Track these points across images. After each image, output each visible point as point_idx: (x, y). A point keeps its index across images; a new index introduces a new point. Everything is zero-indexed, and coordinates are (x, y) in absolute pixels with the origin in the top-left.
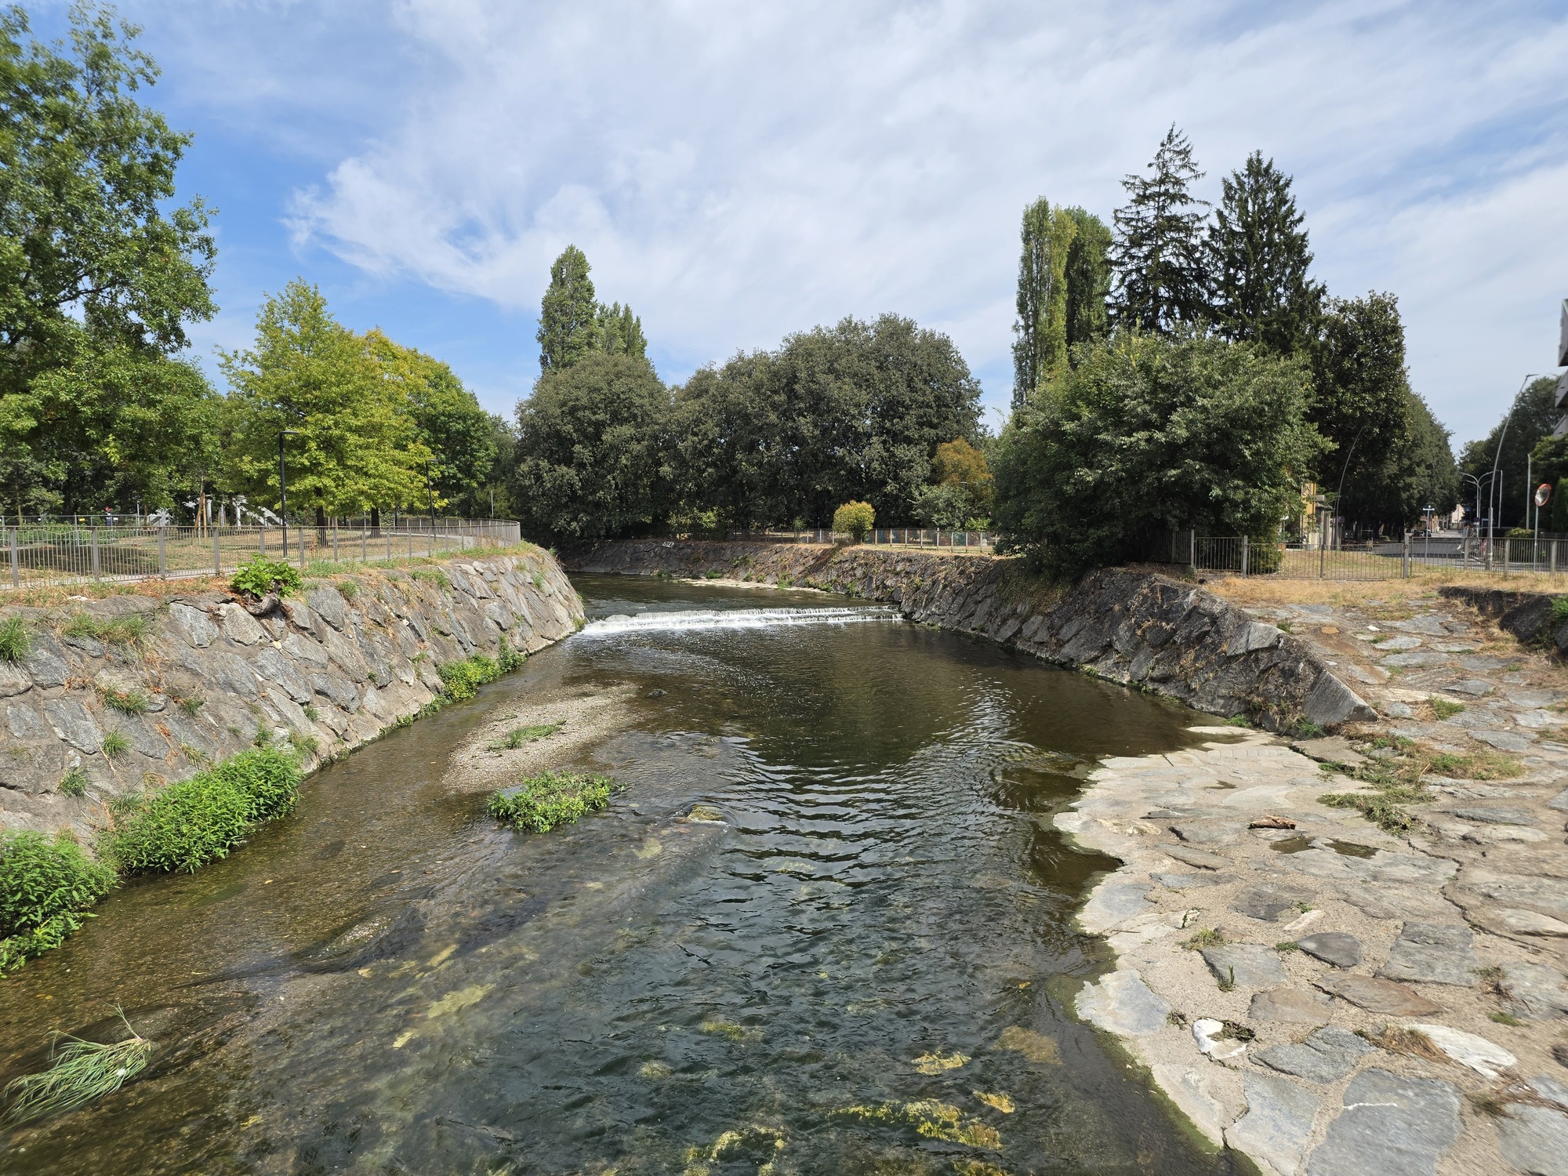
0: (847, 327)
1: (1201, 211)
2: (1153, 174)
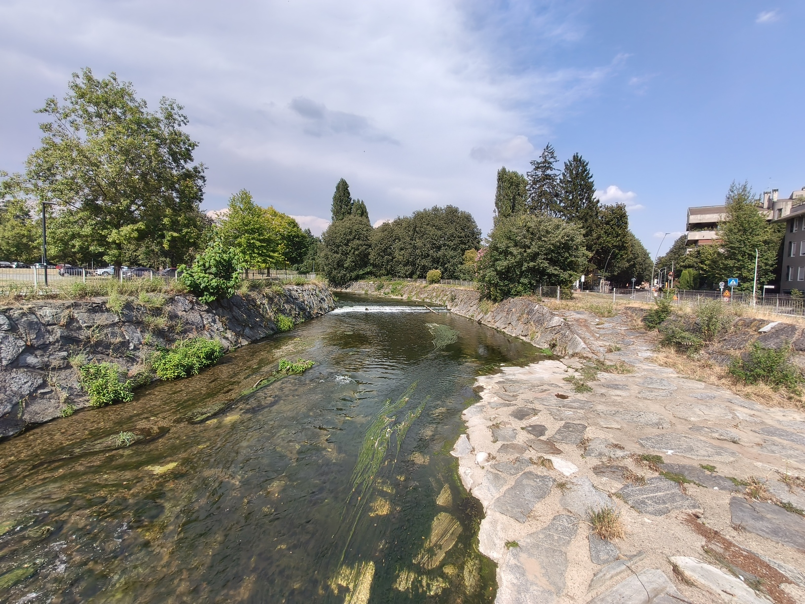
0: (436, 209)
1: (557, 173)
2: (542, 160)
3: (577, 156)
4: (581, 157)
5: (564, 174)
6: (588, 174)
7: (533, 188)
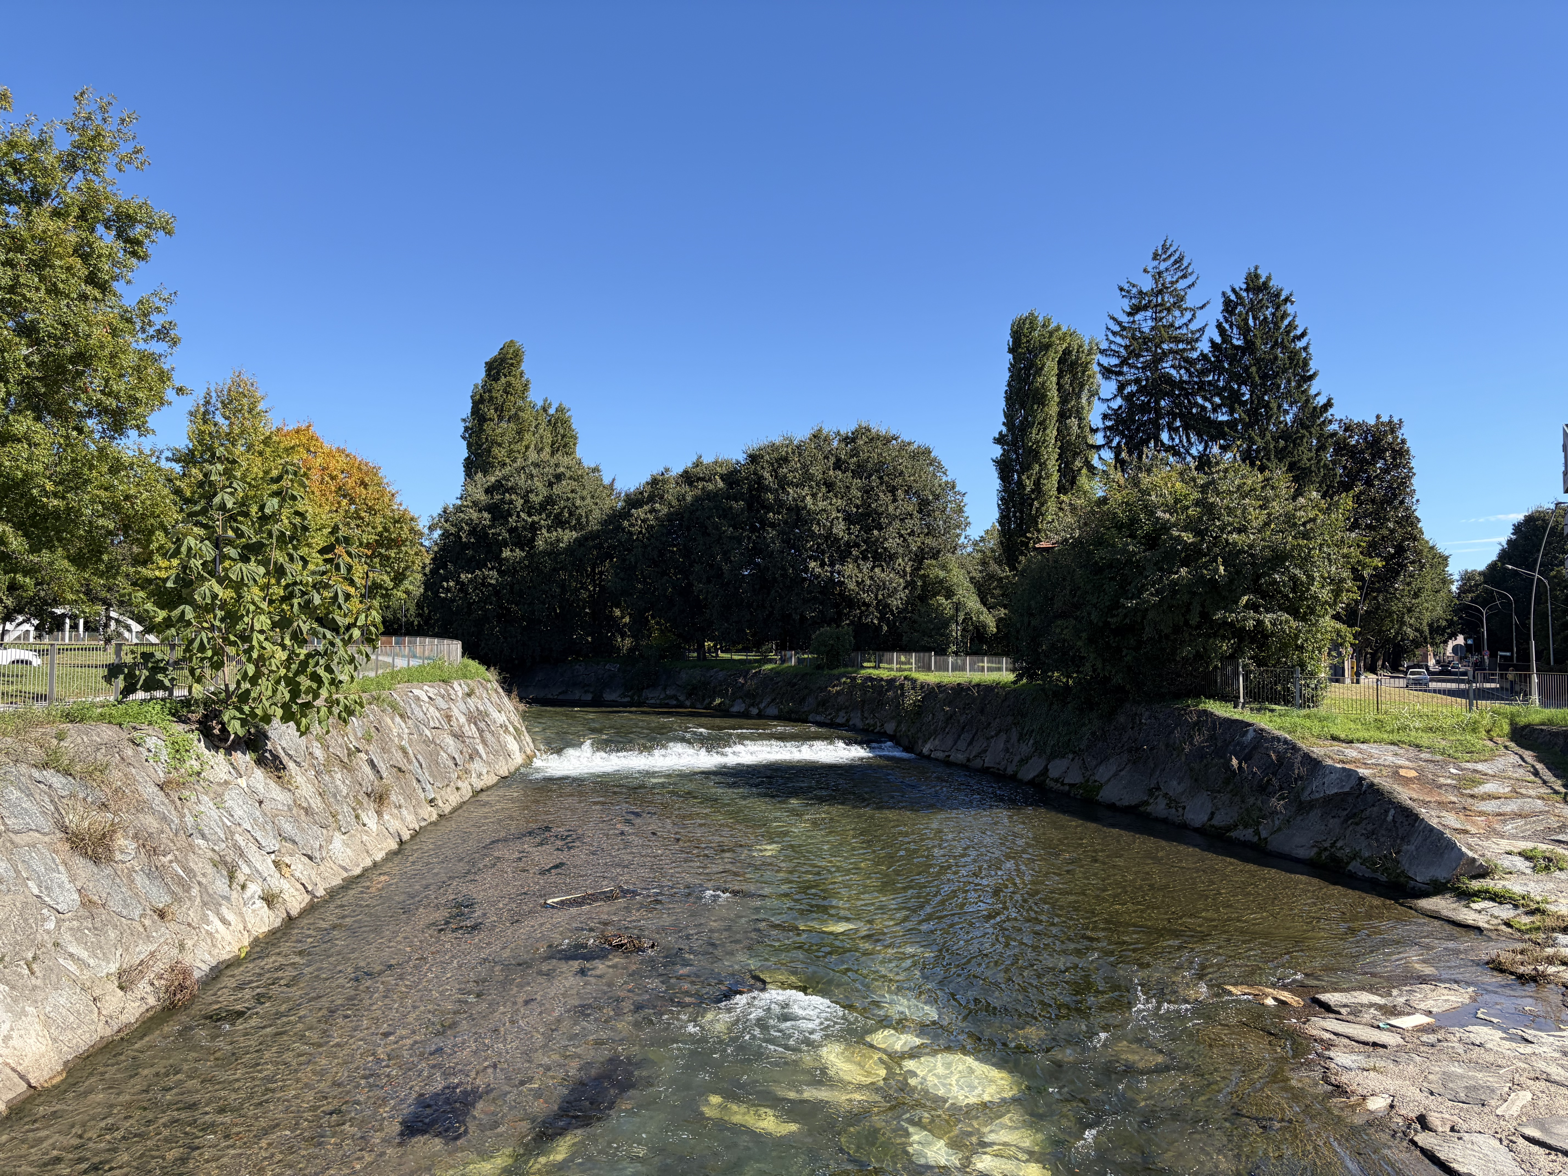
2: (1149, 284)
3: (1257, 276)
4: (1269, 278)
5: (1219, 326)
6: (1291, 326)
7: (1131, 366)
